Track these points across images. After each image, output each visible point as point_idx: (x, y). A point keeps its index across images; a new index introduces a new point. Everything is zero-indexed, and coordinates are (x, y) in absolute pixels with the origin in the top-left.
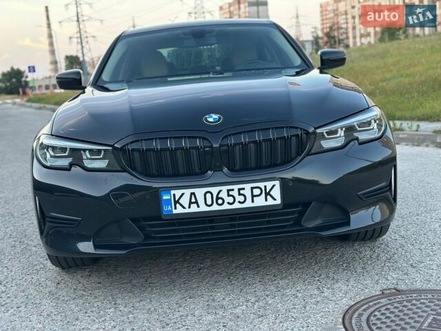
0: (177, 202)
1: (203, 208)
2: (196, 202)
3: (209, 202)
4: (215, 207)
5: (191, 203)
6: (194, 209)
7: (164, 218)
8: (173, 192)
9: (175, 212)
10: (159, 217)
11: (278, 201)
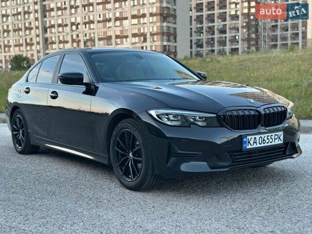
0: (249, 142)
1: (258, 145)
2: (256, 142)
3: (260, 143)
4: (262, 145)
5: (254, 143)
6: (255, 146)
7: (243, 151)
8: (248, 137)
9: (248, 147)
10: (241, 151)
11: (282, 142)
